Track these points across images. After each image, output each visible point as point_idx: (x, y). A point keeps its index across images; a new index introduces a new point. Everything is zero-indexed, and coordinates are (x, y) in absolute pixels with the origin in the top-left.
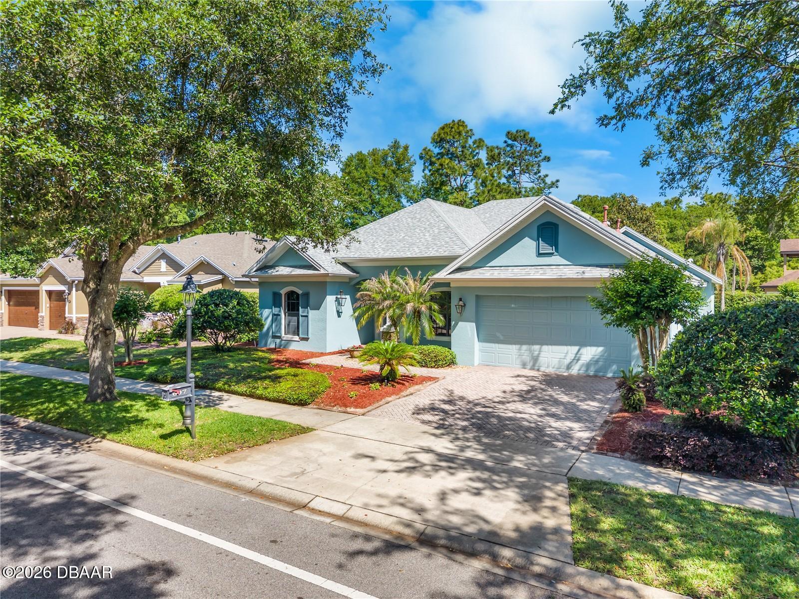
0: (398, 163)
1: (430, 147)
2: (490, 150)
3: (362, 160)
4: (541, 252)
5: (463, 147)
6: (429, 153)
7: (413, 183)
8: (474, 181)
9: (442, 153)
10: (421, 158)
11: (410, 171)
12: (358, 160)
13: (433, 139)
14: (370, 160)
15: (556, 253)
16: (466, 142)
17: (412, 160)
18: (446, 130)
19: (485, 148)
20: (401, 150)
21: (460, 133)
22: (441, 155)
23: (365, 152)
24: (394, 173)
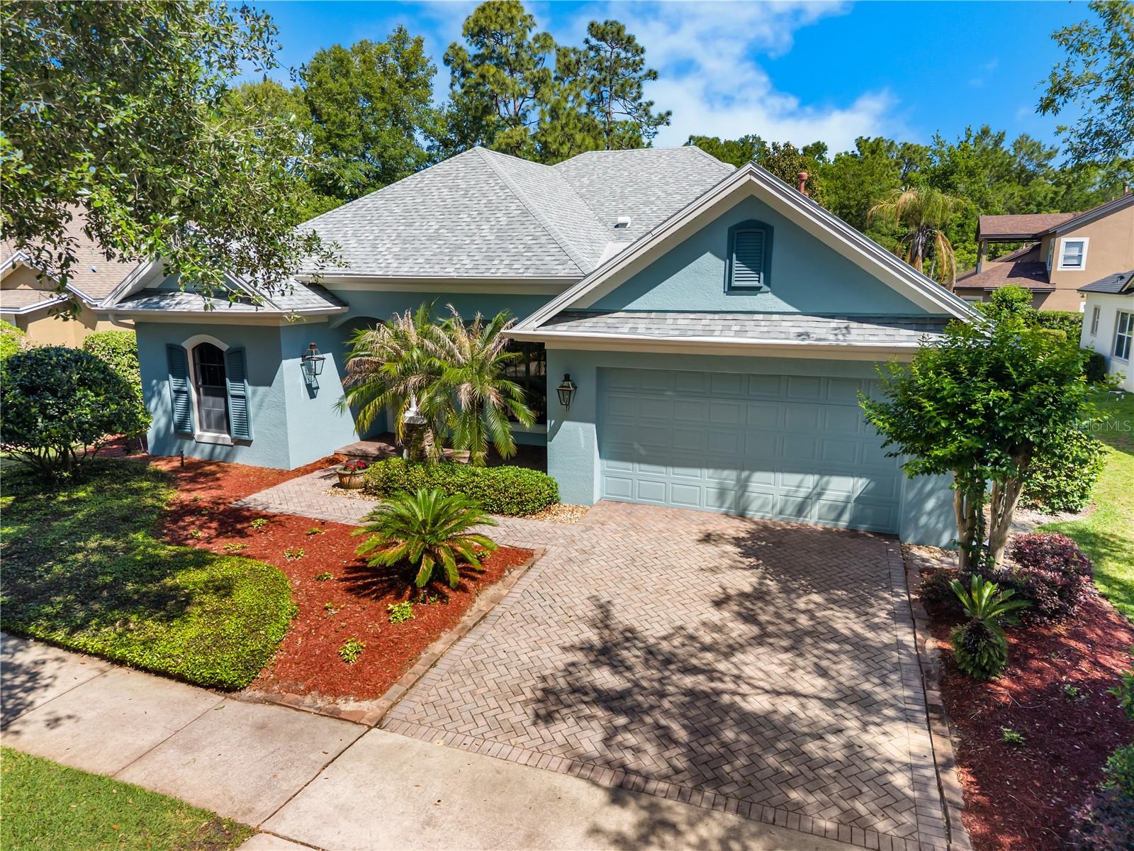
0: (407, 68)
1: (463, 42)
2: (562, 53)
3: (341, 61)
4: (735, 284)
5: (519, 46)
6: (461, 54)
7: (433, 106)
8: (538, 109)
9: (483, 54)
10: (447, 62)
11: (426, 86)
12: (334, 59)
13: (466, 29)
14: (356, 62)
15: (765, 288)
16: (524, 35)
17: (430, 64)
18: (488, 12)
19: (554, 52)
20: (409, 47)
21: (512, 20)
22: (481, 59)
23: (347, 47)
24: (401, 86)
